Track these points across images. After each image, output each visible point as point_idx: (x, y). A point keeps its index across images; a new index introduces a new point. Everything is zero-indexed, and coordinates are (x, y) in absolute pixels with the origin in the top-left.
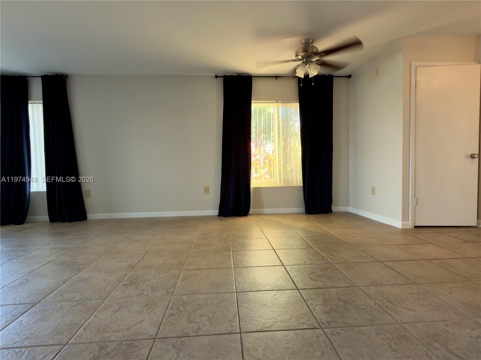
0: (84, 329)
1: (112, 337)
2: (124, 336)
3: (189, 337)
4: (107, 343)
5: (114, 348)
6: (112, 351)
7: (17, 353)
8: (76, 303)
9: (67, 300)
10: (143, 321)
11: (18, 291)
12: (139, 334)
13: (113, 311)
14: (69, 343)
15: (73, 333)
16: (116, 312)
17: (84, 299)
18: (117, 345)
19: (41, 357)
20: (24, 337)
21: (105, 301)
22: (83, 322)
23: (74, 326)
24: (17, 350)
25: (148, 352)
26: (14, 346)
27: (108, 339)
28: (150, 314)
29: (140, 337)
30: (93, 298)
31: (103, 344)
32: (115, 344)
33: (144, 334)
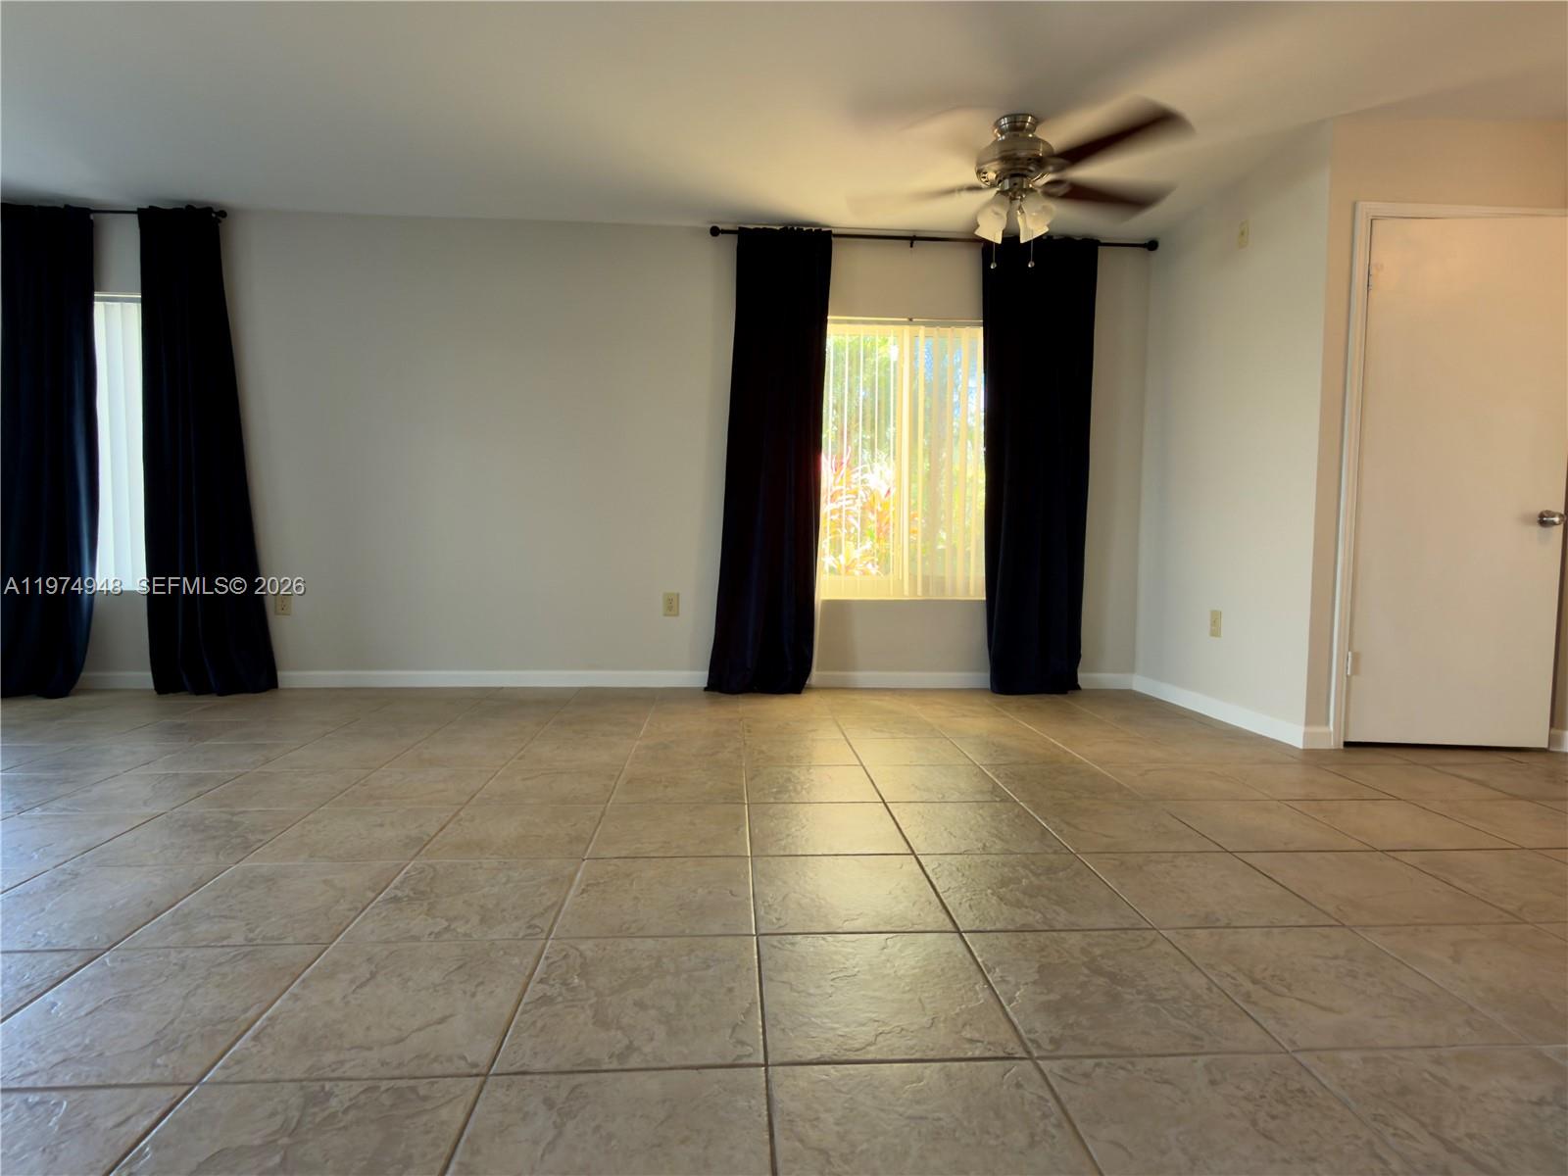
0: (256, 1038)
1: (347, 1066)
2: (384, 1064)
3: (596, 1071)
4: (328, 1086)
5: (351, 1099)
6: (346, 1111)
7: (31, 1107)
8: (232, 954)
9: (204, 943)
10: (451, 1016)
11: (43, 910)
12: (436, 1059)
13: (352, 981)
14: (205, 1080)
15: (218, 1051)
16: (362, 985)
17: (259, 941)
18: (361, 1089)
19: (110, 1123)
20: (58, 1058)
21: (326, 949)
22: (251, 1014)
23: (219, 1027)
24: (33, 1098)
25: (461, 1117)
26: (24, 1085)
27: (333, 1071)
28: (473, 995)
29: (437, 1068)
30: (290, 940)
31: (316, 1086)
32: (357, 1088)
33: (450, 1060)
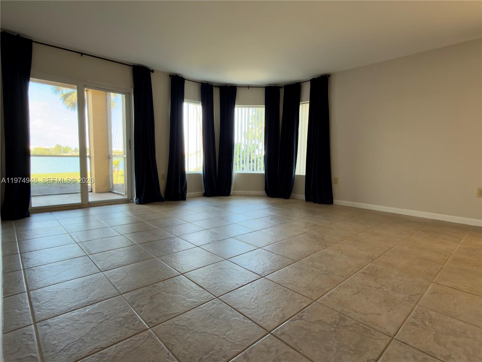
0: (328, 296)
1: (351, 314)
2: (361, 319)
4: (346, 317)
5: (352, 324)
6: (350, 326)
7: (285, 290)
8: (323, 272)
9: (317, 267)
10: (381, 314)
11: (285, 248)
12: (376, 325)
13: (353, 292)
14: (317, 301)
15: (320, 295)
16: (355, 294)
17: (329, 272)
18: (355, 323)
19: (299, 302)
20: (289, 282)
21: (345, 280)
22: (327, 289)
23: (321, 290)
24: (285, 289)
25: (384, 346)
26: (283, 285)
27: (348, 314)
28: (389, 311)
29: (377, 328)
30: (336, 274)
31: (343, 316)
32: (353, 322)
33: (381, 327)
